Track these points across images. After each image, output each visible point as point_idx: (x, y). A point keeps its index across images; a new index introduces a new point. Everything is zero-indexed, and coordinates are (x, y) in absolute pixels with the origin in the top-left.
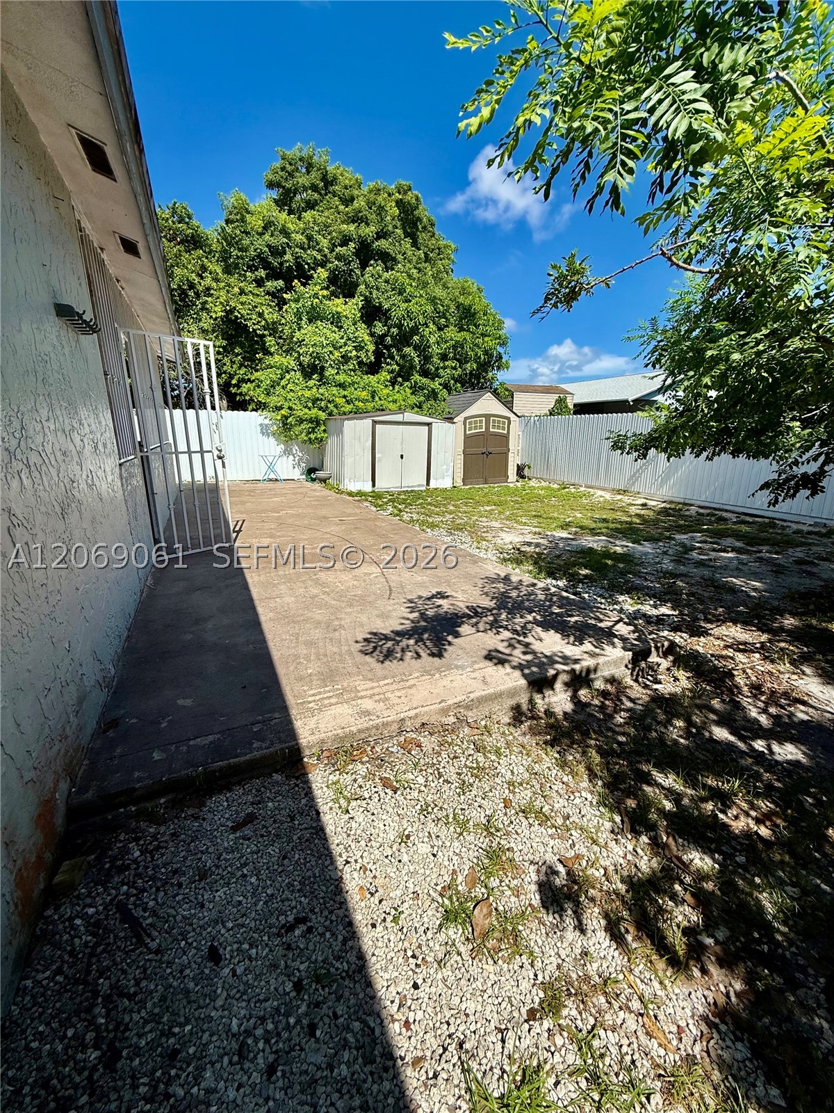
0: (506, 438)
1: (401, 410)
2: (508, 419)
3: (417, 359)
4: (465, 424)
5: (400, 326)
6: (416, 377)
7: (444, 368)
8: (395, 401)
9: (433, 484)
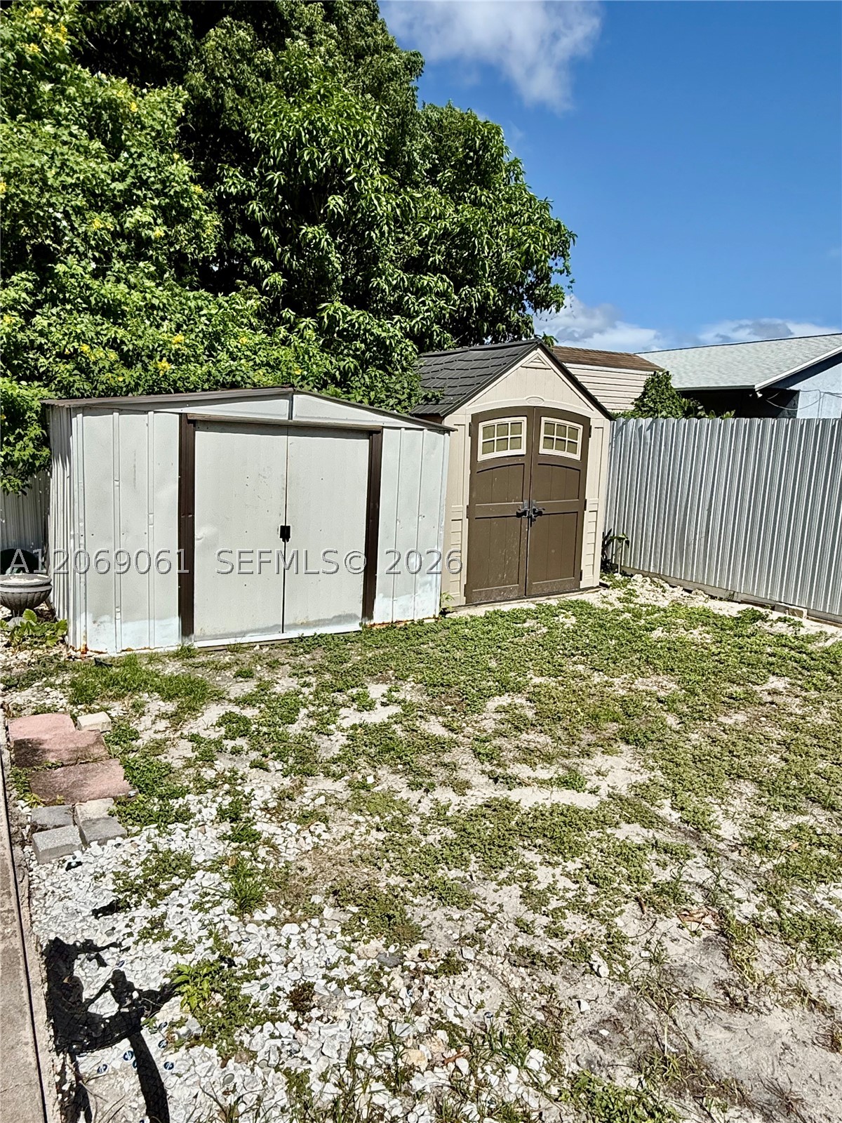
0: (578, 471)
1: (287, 389)
2: (585, 421)
3: (335, 257)
4: (473, 434)
5: (289, 164)
6: (335, 307)
7: (420, 292)
8: (273, 366)
9: (383, 612)
